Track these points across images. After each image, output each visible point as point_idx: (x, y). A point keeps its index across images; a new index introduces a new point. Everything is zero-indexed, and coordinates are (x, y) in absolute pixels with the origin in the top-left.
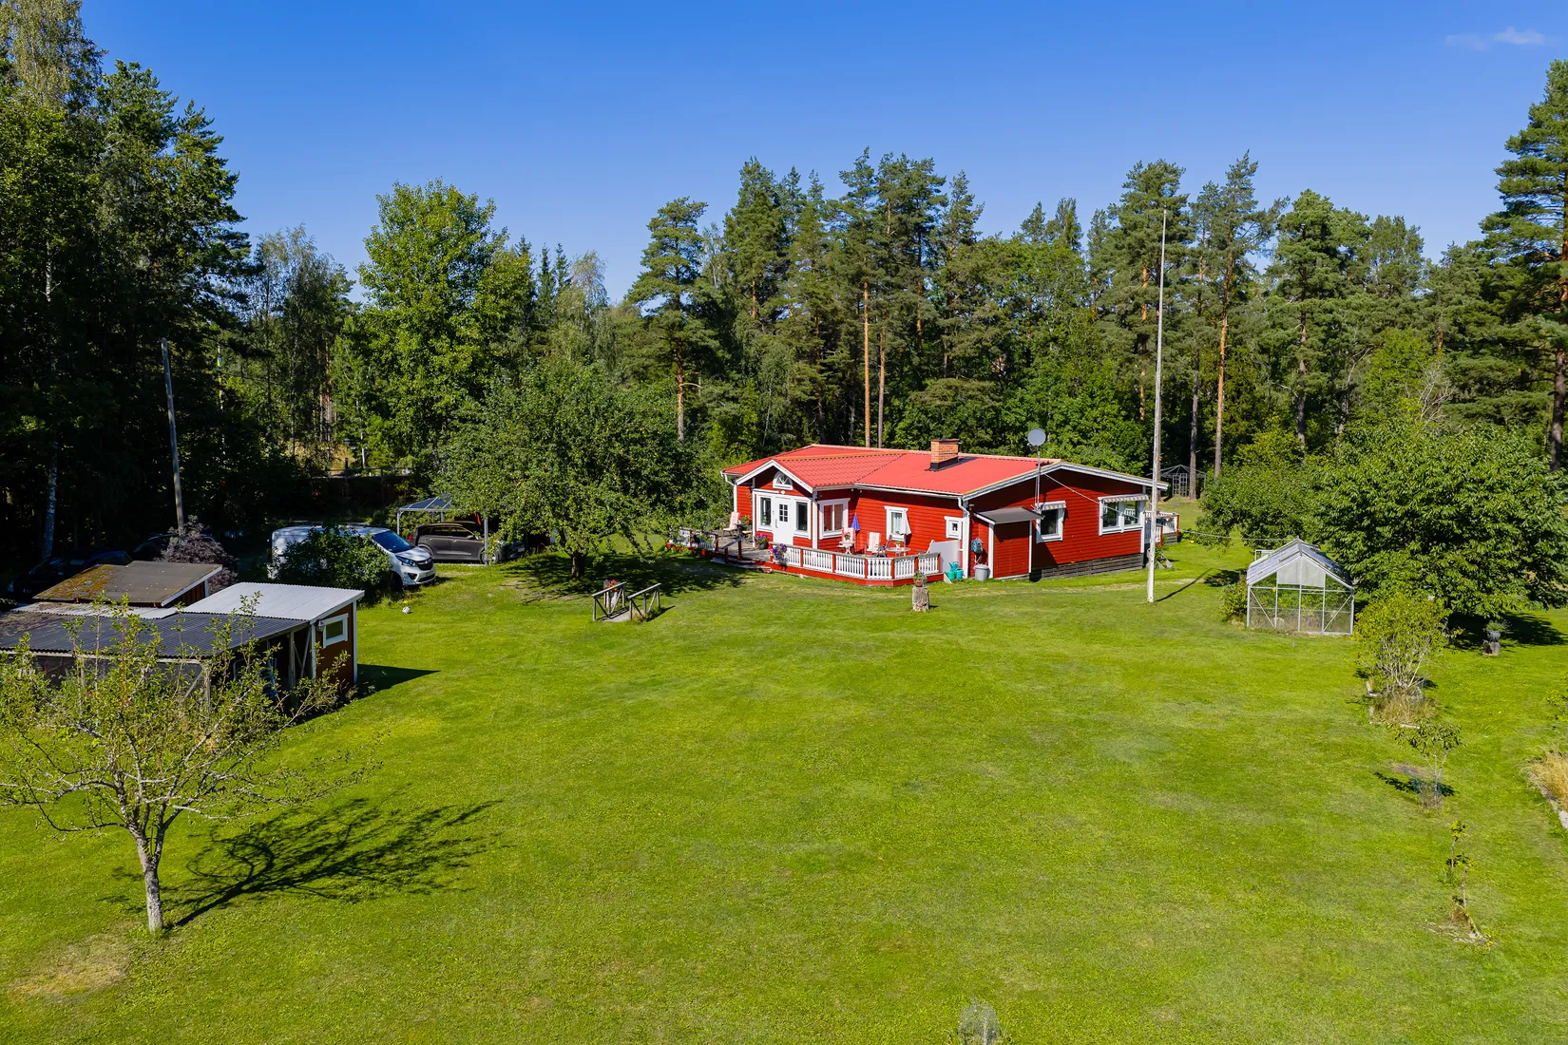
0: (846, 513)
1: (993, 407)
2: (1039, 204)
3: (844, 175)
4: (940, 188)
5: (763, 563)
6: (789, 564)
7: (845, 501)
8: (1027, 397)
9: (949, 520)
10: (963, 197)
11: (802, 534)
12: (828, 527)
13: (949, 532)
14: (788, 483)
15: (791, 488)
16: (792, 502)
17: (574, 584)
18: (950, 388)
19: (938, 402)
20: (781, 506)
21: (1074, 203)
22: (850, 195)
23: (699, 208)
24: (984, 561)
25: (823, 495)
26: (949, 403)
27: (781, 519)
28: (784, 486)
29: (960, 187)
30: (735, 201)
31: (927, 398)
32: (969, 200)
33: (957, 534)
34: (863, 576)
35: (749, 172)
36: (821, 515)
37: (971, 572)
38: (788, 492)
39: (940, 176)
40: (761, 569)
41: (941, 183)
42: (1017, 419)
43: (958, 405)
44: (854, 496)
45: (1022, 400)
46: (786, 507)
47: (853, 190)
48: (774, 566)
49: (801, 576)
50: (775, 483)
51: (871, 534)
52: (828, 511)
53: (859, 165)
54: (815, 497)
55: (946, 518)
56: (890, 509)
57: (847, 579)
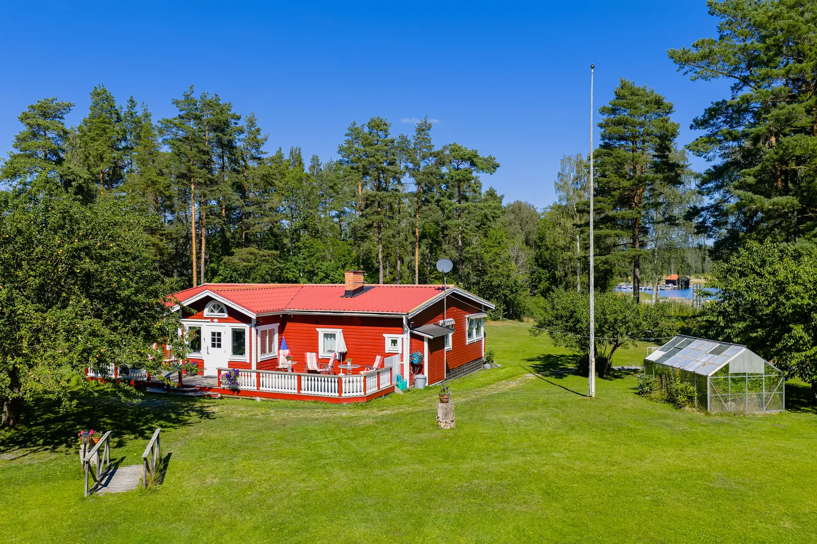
0: (276, 337)
1: (279, 268)
2: (280, 148)
3: (176, 103)
4: (238, 122)
5: (210, 389)
6: (241, 388)
7: (276, 326)
8: (299, 262)
9: (388, 337)
10: (253, 129)
11: (238, 358)
12: (263, 351)
13: (388, 347)
14: (222, 311)
15: (226, 316)
16: (226, 330)
17: (8, 434)
18: (251, 254)
19: (245, 264)
20: (213, 334)
21: (299, 150)
22: (181, 117)
23: (68, 108)
24: (421, 371)
25: (262, 320)
26: (252, 264)
27: (213, 346)
28: (216, 314)
29: (252, 123)
30: (87, 114)
31: (236, 260)
32: (258, 131)
33: (398, 348)
34: (337, 394)
35: (98, 94)
36: (259, 339)
37: (412, 382)
38: (221, 320)
39: (238, 114)
40: (209, 396)
41: (238, 118)
42: (294, 276)
43: (257, 266)
44: (283, 320)
45: (296, 263)
46: (219, 334)
47: (182, 113)
48: (223, 391)
49: (258, 399)
50: (206, 312)
51: (308, 354)
52: (263, 334)
53: (187, 96)
54: (254, 323)
55: (384, 335)
56: (321, 331)
57: (317, 399)
